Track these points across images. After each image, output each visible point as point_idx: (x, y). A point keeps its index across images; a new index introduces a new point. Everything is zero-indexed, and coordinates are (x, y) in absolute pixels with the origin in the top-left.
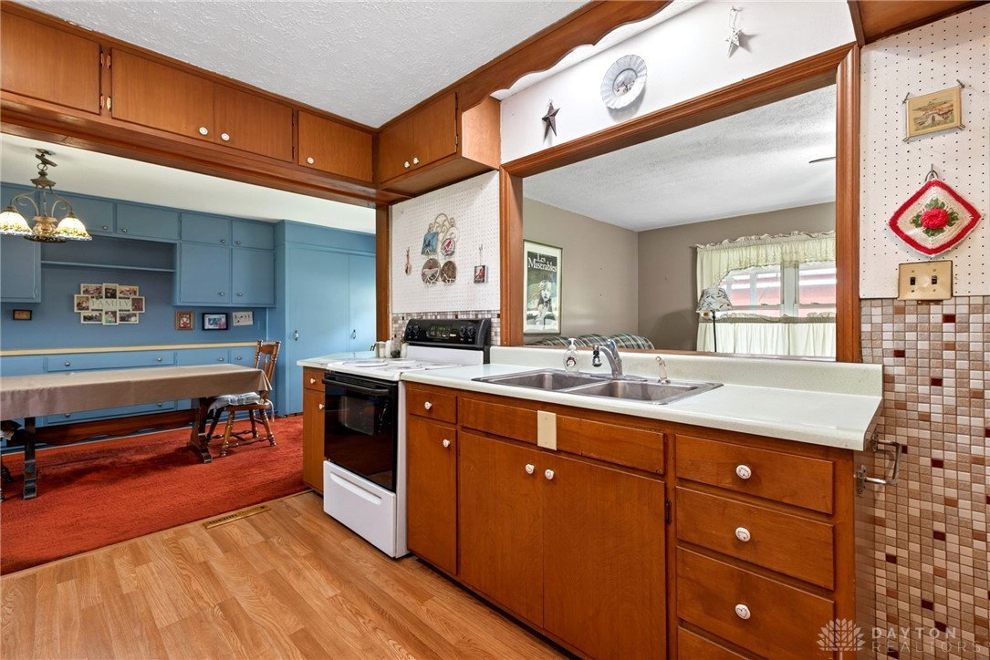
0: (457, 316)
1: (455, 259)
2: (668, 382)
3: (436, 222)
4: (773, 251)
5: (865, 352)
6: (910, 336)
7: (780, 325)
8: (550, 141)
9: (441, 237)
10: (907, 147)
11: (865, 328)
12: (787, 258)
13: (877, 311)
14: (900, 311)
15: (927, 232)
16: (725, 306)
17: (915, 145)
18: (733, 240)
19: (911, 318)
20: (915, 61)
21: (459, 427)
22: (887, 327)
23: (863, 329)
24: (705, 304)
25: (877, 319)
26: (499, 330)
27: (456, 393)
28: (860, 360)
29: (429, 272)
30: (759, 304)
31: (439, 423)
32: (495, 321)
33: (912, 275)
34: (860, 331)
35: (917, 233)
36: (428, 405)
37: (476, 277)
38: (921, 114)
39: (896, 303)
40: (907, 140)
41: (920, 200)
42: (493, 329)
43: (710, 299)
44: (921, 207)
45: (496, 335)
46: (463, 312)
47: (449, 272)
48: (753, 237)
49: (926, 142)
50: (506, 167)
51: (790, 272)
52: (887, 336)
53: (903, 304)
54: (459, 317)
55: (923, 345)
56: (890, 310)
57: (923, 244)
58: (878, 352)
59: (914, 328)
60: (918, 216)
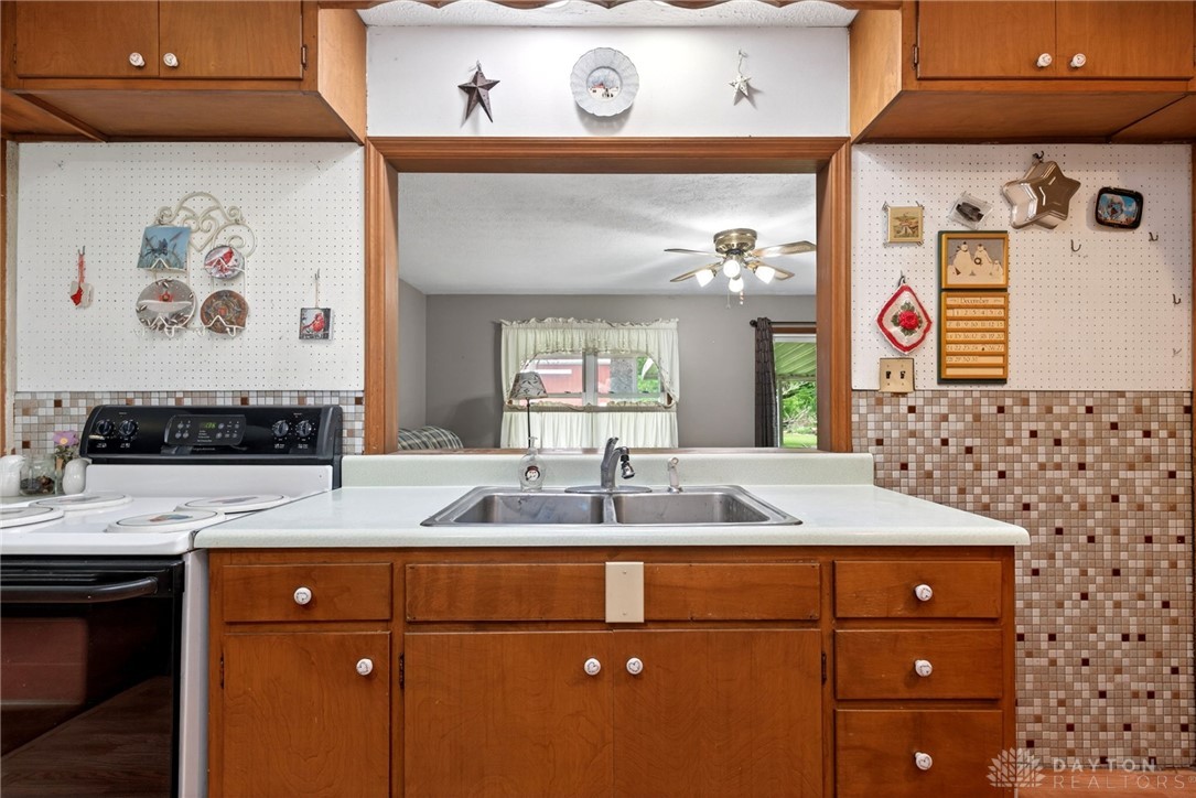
0: (245, 401)
1: (245, 288)
2: (680, 490)
3: (181, 208)
4: (577, 336)
5: (855, 442)
6: (887, 425)
7: (584, 414)
8: (476, 126)
9: (198, 239)
10: (885, 251)
11: (855, 418)
12: (591, 345)
13: (863, 402)
14: (880, 402)
15: (903, 331)
16: (542, 394)
17: (890, 251)
18: (541, 320)
19: (887, 409)
20: (889, 174)
21: (397, 625)
22: (871, 417)
23: (853, 420)
24: (522, 390)
25: (863, 410)
26: (359, 425)
27: (389, 558)
28: (852, 451)
29: (163, 310)
30: (562, 391)
31: (334, 626)
32: (349, 409)
33: (888, 370)
34: (851, 422)
35: (896, 330)
36: (303, 595)
37: (303, 328)
38: (898, 223)
39: (877, 395)
40: (885, 245)
41: (897, 301)
42: (347, 426)
43: (526, 385)
44: (896, 309)
45: (352, 433)
46: (266, 393)
47: (226, 312)
48: (560, 319)
49: (897, 250)
50: (379, 143)
51: (590, 358)
52: (871, 425)
53: (881, 396)
54: (253, 402)
55: (895, 434)
56: (873, 401)
57: (899, 340)
58: (864, 441)
59: (888, 418)
60: (895, 316)
